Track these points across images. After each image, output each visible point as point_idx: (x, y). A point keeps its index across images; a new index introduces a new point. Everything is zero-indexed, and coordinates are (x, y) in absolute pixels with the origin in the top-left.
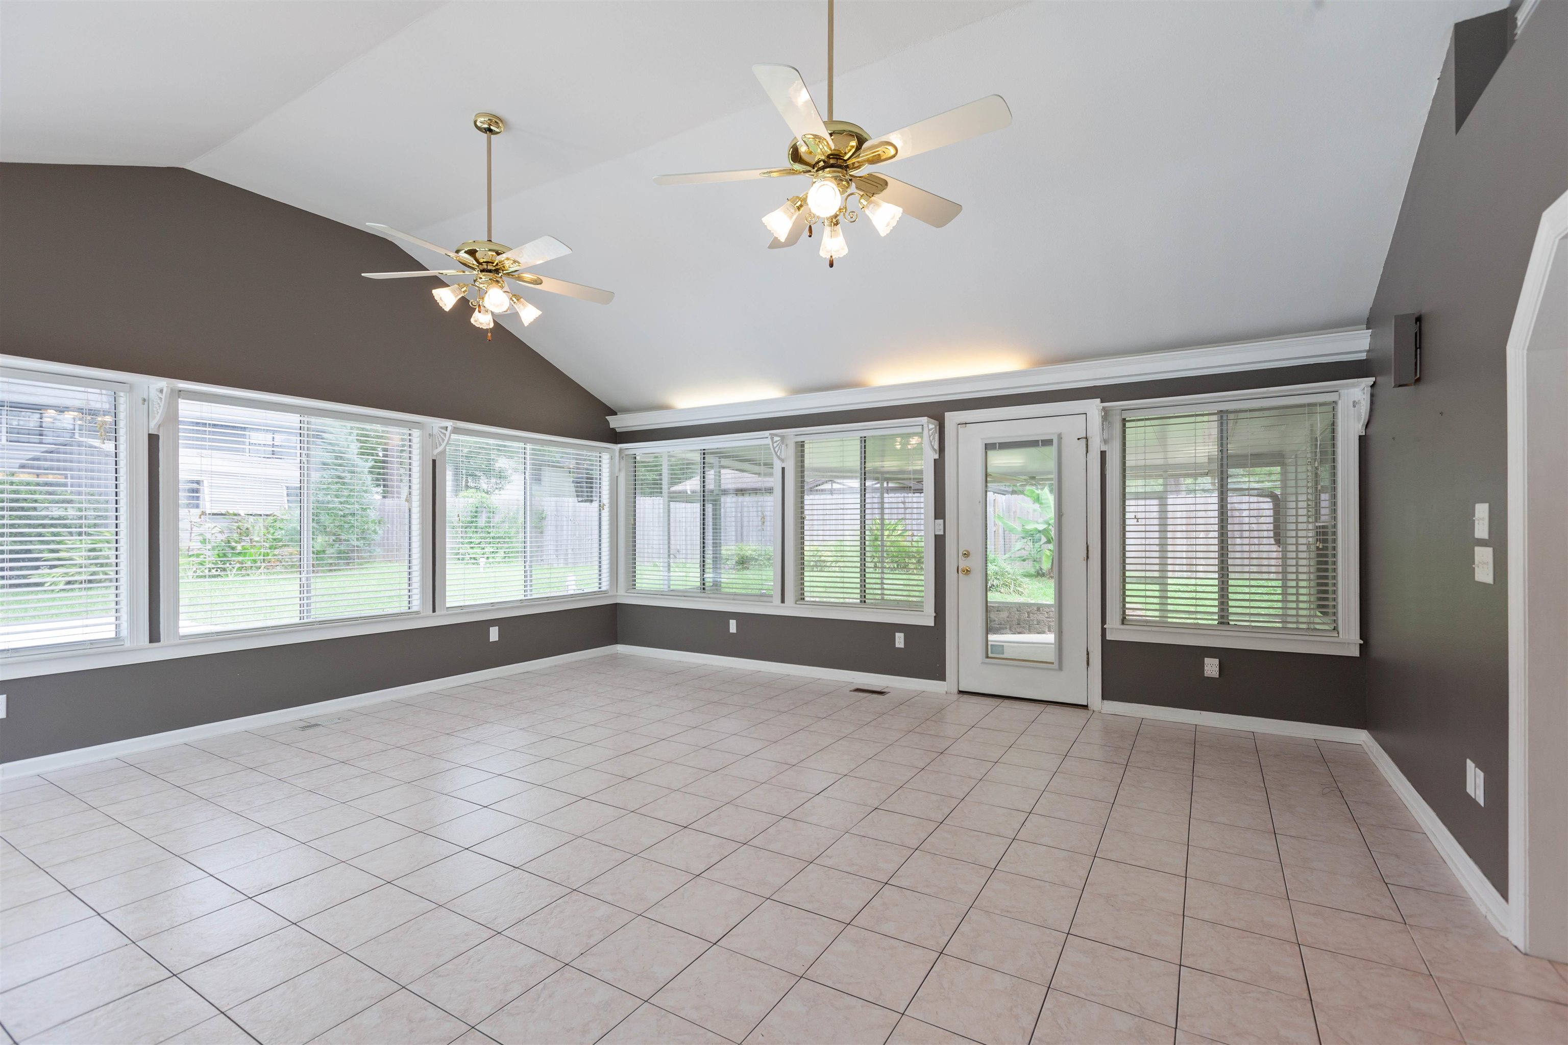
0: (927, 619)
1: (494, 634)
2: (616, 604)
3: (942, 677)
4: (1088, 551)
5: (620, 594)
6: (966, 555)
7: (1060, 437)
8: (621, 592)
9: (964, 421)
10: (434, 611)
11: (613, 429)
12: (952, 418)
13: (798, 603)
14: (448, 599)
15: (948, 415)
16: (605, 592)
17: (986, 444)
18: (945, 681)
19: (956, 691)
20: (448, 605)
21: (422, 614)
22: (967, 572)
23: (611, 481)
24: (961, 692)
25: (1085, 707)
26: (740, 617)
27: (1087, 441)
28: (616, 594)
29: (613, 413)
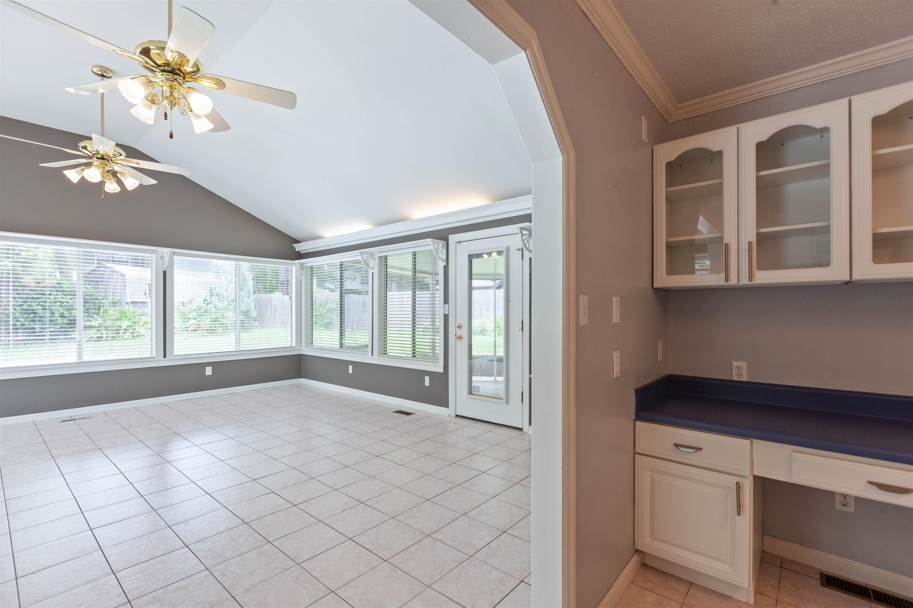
0: (440, 369)
1: (209, 371)
2: (301, 355)
3: (447, 406)
4: (522, 325)
5: (303, 349)
6: (460, 327)
7: (508, 249)
8: (303, 347)
9: (459, 240)
10: (165, 356)
11: (299, 252)
12: (453, 238)
13: (380, 356)
14: (175, 350)
15: (450, 237)
16: (294, 347)
17: (469, 255)
18: (448, 408)
19: (454, 415)
20: (175, 354)
21: (157, 359)
22: (460, 338)
23: (297, 282)
24: (457, 416)
25: (521, 429)
26: (355, 364)
27: (523, 251)
28: (300, 348)
29: (298, 242)
